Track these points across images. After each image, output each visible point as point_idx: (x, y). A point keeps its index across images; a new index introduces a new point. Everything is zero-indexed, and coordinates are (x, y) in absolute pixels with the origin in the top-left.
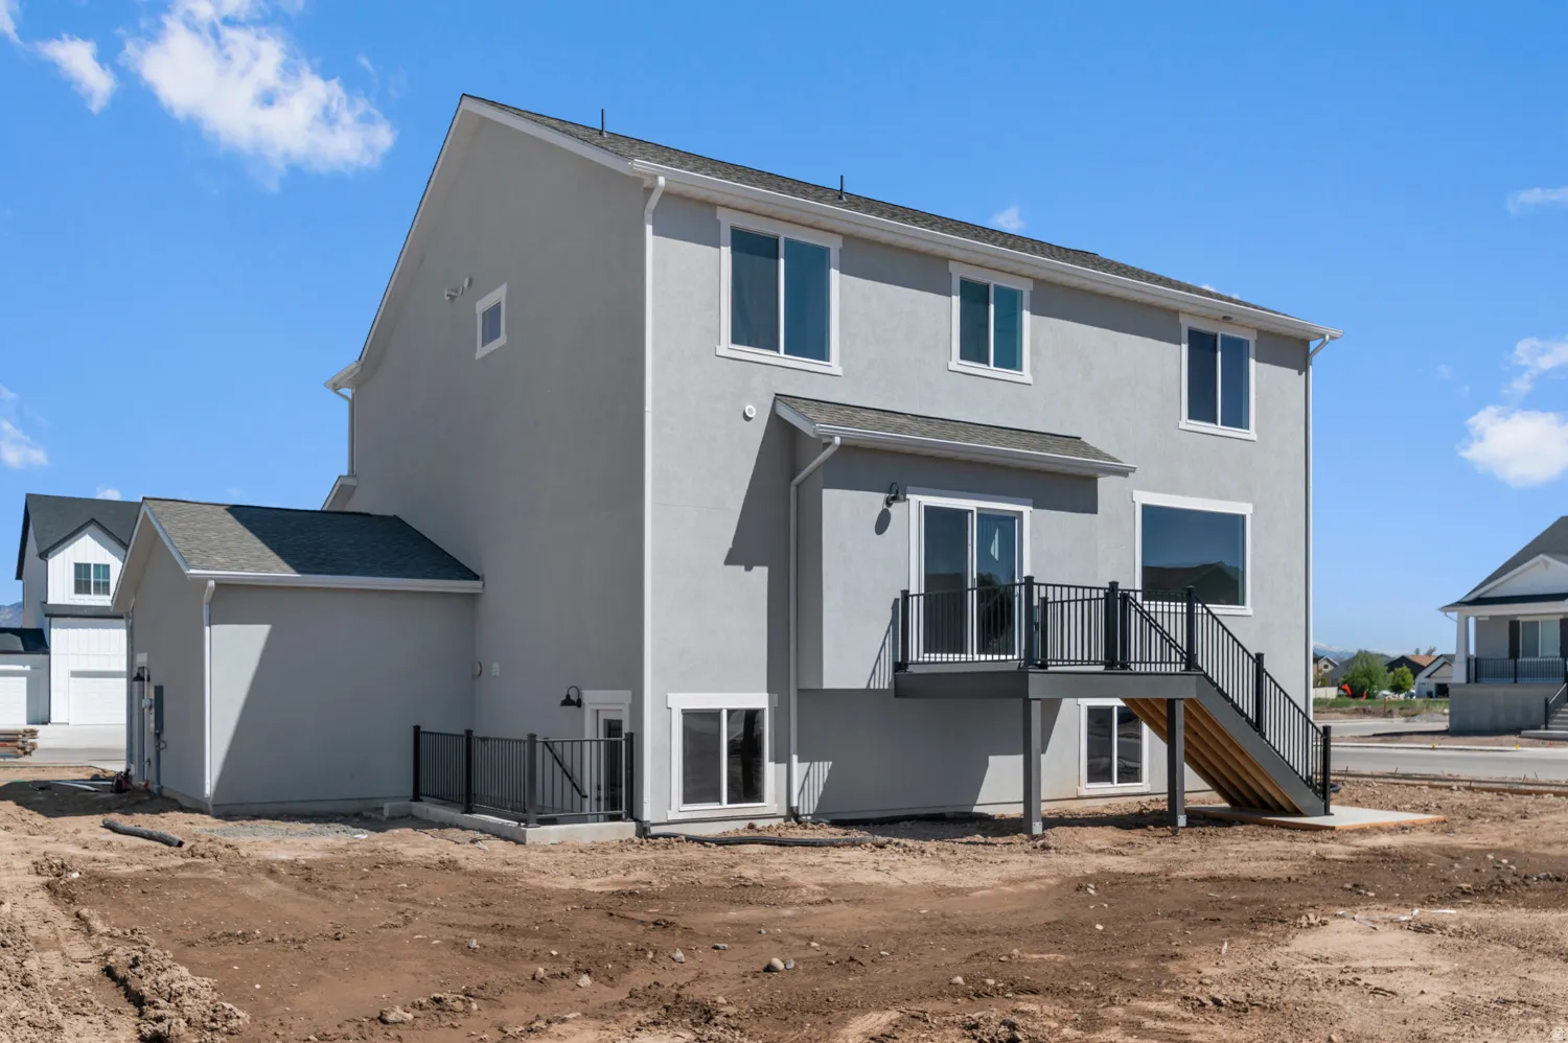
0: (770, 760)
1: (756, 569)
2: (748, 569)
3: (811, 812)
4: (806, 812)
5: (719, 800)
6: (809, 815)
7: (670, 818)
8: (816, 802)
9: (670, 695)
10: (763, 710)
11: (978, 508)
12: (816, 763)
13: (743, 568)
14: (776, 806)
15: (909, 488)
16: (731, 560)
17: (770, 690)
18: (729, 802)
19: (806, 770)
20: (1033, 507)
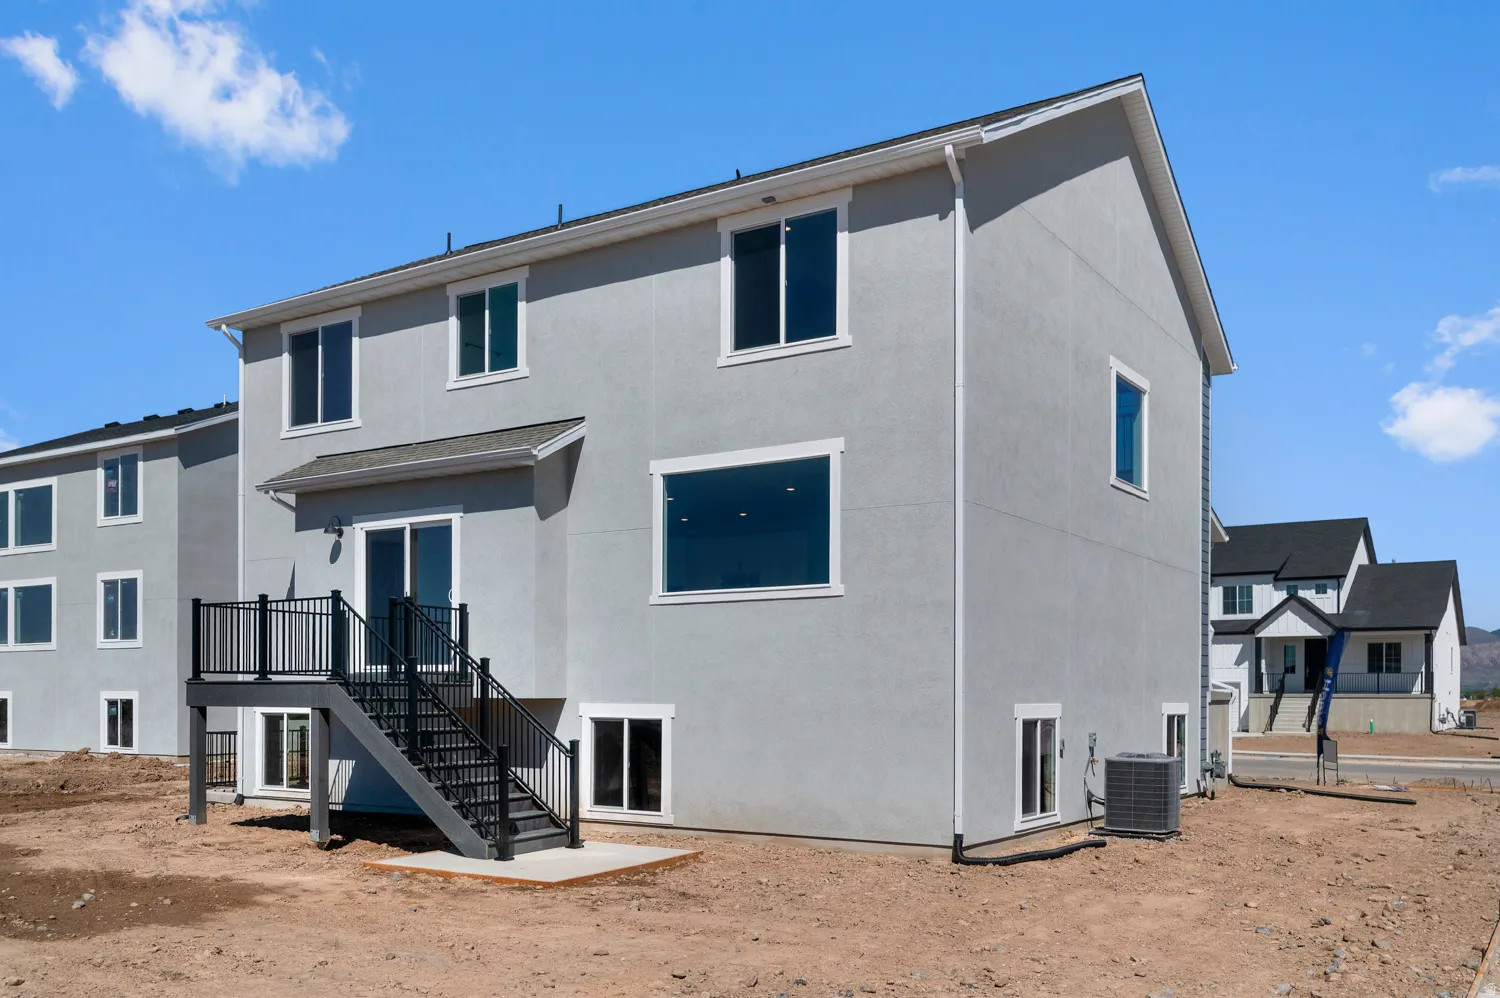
5: (282, 783)
7: (254, 794)
11: (412, 524)
15: (356, 518)
18: (288, 787)
19: (337, 766)
20: (464, 513)
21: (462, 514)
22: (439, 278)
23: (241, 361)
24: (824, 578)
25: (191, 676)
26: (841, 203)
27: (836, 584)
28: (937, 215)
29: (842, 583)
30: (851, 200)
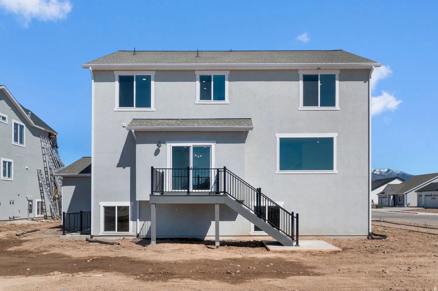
0: (131, 220)
1: (126, 168)
2: (124, 168)
3: (145, 235)
4: (143, 235)
5: (115, 230)
6: (144, 236)
7: (100, 235)
8: (147, 233)
9: (100, 202)
10: (129, 207)
11: (193, 145)
12: (147, 222)
13: (122, 168)
14: (133, 233)
15: (166, 141)
16: (118, 166)
17: (131, 201)
18: (118, 231)
19: (143, 223)
20: (216, 143)
21: (215, 144)
22: (195, 69)
23: (93, 81)
24: (332, 168)
25: (151, 193)
26: (337, 74)
27: (335, 170)
28: (363, 82)
29: (337, 170)
30: (339, 73)
